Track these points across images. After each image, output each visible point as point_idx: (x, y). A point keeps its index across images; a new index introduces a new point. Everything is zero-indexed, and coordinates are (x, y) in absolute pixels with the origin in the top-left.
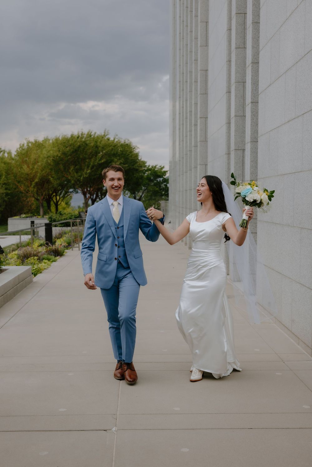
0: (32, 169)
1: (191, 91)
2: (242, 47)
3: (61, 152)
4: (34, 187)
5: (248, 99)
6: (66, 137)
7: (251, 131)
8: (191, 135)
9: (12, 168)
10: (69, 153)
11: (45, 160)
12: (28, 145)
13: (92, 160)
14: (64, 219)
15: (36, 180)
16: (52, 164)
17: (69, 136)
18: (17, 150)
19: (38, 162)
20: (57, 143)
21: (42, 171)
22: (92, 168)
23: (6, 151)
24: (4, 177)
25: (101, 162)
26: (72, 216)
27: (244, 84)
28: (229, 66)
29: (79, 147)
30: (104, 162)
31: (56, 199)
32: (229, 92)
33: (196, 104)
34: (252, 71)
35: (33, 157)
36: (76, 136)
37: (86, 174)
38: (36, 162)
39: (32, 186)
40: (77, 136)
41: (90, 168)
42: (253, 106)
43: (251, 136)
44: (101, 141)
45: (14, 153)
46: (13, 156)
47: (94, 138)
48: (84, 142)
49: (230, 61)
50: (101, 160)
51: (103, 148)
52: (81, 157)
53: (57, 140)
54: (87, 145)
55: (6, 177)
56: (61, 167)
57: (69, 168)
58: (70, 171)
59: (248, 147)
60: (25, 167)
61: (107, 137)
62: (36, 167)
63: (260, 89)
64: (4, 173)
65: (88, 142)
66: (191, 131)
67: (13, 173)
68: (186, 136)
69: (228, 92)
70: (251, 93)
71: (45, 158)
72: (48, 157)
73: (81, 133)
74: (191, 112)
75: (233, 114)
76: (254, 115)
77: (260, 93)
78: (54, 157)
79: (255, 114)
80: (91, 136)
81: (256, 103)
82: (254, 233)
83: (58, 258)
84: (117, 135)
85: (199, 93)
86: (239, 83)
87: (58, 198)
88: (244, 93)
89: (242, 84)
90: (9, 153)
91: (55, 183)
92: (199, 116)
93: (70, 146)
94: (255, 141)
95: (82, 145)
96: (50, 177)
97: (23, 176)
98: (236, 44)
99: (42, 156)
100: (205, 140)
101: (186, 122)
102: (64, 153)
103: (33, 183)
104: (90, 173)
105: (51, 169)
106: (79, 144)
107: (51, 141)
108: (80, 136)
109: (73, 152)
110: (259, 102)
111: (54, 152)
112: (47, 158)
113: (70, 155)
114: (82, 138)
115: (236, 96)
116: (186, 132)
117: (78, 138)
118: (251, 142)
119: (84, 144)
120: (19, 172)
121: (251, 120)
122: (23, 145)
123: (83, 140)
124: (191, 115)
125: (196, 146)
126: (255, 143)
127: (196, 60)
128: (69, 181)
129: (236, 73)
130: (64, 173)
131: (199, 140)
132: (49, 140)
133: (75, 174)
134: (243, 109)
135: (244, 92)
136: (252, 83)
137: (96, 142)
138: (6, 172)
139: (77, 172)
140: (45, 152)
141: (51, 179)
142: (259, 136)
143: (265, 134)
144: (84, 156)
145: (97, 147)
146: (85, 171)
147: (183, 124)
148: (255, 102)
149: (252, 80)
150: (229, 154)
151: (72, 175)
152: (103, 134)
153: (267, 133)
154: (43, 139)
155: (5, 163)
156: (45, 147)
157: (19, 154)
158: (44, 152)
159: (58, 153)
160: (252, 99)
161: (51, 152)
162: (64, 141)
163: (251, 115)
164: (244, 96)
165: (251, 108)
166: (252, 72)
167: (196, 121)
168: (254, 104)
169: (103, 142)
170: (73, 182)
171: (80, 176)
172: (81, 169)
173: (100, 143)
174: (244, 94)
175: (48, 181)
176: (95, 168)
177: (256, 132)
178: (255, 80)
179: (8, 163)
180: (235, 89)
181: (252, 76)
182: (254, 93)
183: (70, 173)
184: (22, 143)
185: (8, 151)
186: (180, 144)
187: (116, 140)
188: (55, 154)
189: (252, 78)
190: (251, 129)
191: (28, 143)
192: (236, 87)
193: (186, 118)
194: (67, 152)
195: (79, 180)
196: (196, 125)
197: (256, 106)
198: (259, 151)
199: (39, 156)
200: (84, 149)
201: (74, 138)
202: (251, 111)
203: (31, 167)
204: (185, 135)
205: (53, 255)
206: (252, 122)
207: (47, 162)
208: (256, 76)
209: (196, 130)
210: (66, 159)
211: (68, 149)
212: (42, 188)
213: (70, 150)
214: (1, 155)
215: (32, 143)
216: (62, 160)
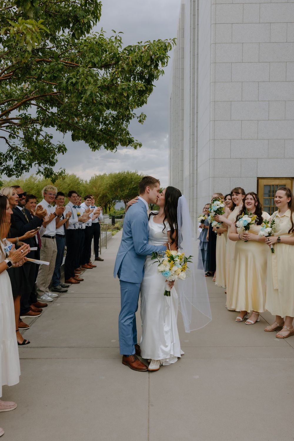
0: (98, 190)
1: (177, 157)
2: (193, 147)
3: (113, 182)
4: (99, 199)
7: (196, 180)
8: (177, 177)
9: (88, 189)
10: (118, 182)
11: (105, 186)
12: (95, 178)
13: (129, 186)
14: (117, 215)
15: (100, 196)
16: (109, 187)
18: (90, 180)
19: (101, 186)
20: (111, 177)
21: (103, 191)
22: (129, 190)
25: (133, 187)
26: (120, 213)
29: (123, 179)
30: (135, 187)
31: (109, 205)
32: (190, 163)
33: (179, 164)
35: (99, 183)
37: (126, 192)
38: (100, 186)
39: (98, 199)
41: (128, 190)
43: (196, 182)
44: (134, 176)
45: (88, 181)
46: (88, 183)
47: (130, 174)
48: (125, 176)
49: (190, 151)
50: (133, 186)
51: (135, 179)
52: (123, 184)
53: (111, 174)
54: (126, 178)
56: (113, 189)
57: (118, 190)
58: (118, 191)
59: (195, 186)
60: (94, 189)
61: (137, 173)
62: (100, 189)
64: (83, 192)
65: (127, 177)
66: (177, 175)
67: (88, 192)
68: (175, 177)
71: (105, 184)
72: (107, 184)
74: (177, 166)
75: (191, 172)
78: (110, 184)
80: (128, 173)
83: (119, 231)
84: (142, 173)
85: (180, 160)
87: (110, 205)
90: (86, 182)
91: (110, 197)
92: (180, 169)
93: (118, 178)
94: (197, 184)
95: (124, 178)
96: (107, 194)
97: (93, 194)
98: (192, 146)
99: (103, 183)
100: (183, 180)
101: (175, 170)
102: (115, 182)
103: (99, 197)
104: (128, 192)
105: (108, 190)
107: (108, 175)
109: (120, 181)
111: (110, 182)
112: (106, 184)
113: (118, 183)
115: (192, 165)
116: (175, 175)
119: (125, 177)
120: (91, 191)
121: (196, 176)
122: (93, 177)
123: (125, 175)
124: (177, 168)
125: (179, 182)
127: (179, 145)
128: (118, 196)
129: (192, 157)
130: (115, 192)
133: (121, 193)
137: (131, 176)
139: (122, 192)
140: (105, 181)
141: (108, 195)
144: (125, 183)
145: (132, 179)
146: (126, 191)
147: (174, 171)
148: (197, 170)
149: (196, 162)
150: (190, 187)
151: (119, 193)
152: (135, 172)
154: (103, 174)
155: (84, 187)
156: (105, 179)
157: (90, 182)
159: (112, 182)
160: (196, 168)
161: (108, 181)
162: (115, 176)
166: (196, 159)
167: (179, 171)
169: (135, 177)
170: (119, 197)
171: (123, 194)
172: (124, 190)
173: (133, 177)
175: (106, 196)
176: (131, 190)
179: (86, 187)
180: (192, 163)
182: (197, 166)
183: (118, 192)
184: (93, 176)
185: (85, 180)
186: (173, 180)
187: (141, 175)
188: (111, 183)
191: (95, 176)
193: (175, 169)
195: (122, 196)
196: (179, 173)
200: (125, 180)
203: (97, 189)
207: (106, 187)
209: (179, 175)
210: (116, 185)
211: (117, 180)
212: (103, 200)
213: (118, 181)
214: (81, 182)
215: (98, 176)
216: (114, 185)
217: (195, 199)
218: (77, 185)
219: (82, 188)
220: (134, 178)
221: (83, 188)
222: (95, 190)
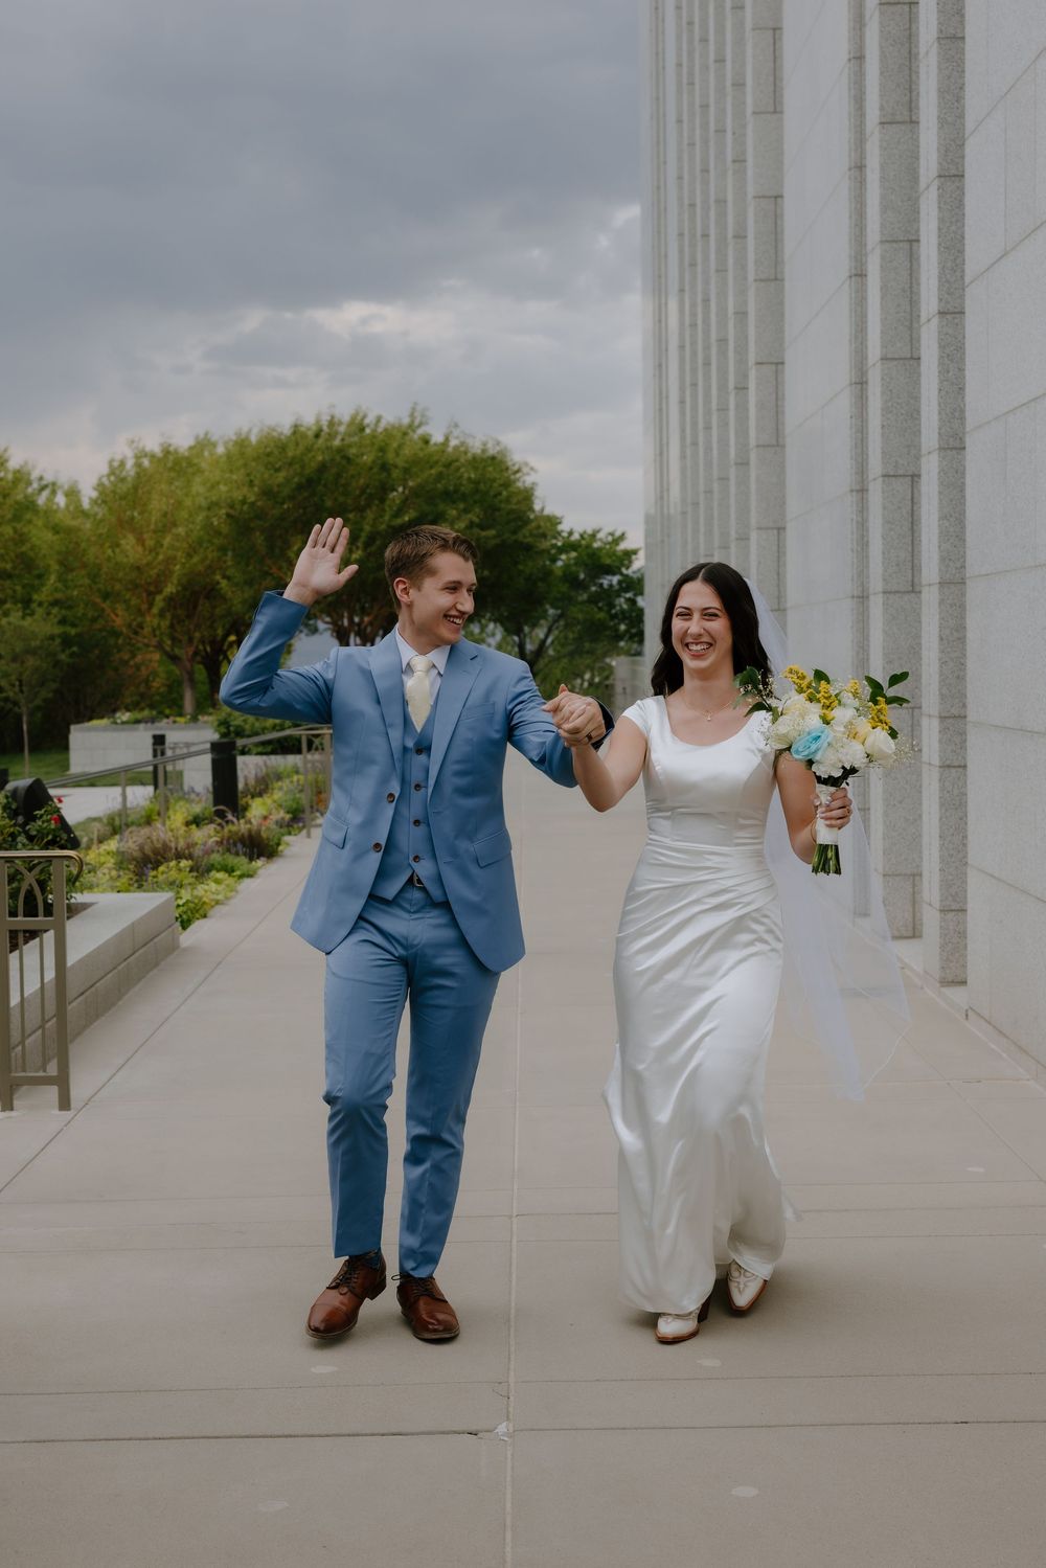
0: (154, 550)
1: (722, 270)
3: (256, 489)
4: (162, 614)
5: (930, 300)
6: (275, 434)
7: (940, 413)
8: (724, 424)
9: (83, 545)
10: (286, 492)
11: (200, 518)
12: (138, 465)
13: (370, 515)
14: (275, 729)
15: (170, 589)
16: (225, 529)
17: (287, 430)
18: (100, 484)
19: (174, 524)
20: (242, 454)
21: (189, 556)
22: (367, 545)
23: (61, 487)
24: (53, 578)
25: (399, 521)
27: (911, 249)
28: (860, 183)
29: (323, 468)
32: (860, 274)
33: (742, 315)
34: (939, 203)
35: (157, 505)
36: (309, 429)
38: (168, 524)
39: (155, 610)
40: (314, 428)
41: (360, 544)
42: (945, 323)
43: (940, 429)
44: (400, 446)
45: (88, 494)
46: (86, 504)
47: (374, 436)
48: (340, 450)
49: (860, 167)
50: (398, 513)
51: (406, 471)
52: (329, 503)
53: (242, 443)
54: (349, 460)
55: (60, 579)
56: (259, 539)
57: (287, 545)
58: (290, 554)
59: (931, 468)
60: (129, 542)
61: (420, 431)
62: (167, 541)
63: (971, 268)
64: (55, 567)
65: (352, 451)
66: (723, 409)
67: (84, 566)
68: (708, 428)
69: (856, 275)
70: (939, 281)
71: (200, 508)
72: (212, 506)
73: (329, 418)
74: (723, 341)
75: (874, 350)
76: (948, 355)
77: (972, 282)
78: (232, 507)
79: (953, 354)
80: (362, 429)
81: (955, 313)
82: (954, 767)
83: (259, 863)
84: (456, 426)
85: (751, 277)
86: (895, 245)
88: (911, 279)
89: (906, 246)
90: (73, 493)
91: (236, 597)
92: (752, 358)
93: (290, 464)
94: (954, 445)
95: (332, 460)
96: (218, 577)
97: (121, 575)
98: (882, 108)
99: (188, 502)
100: (776, 443)
101: (707, 378)
102: (268, 493)
103: (159, 598)
105: (223, 549)
106: (320, 458)
107: (221, 450)
108: (325, 428)
109: (300, 487)
110: (967, 310)
111: (233, 489)
112: (209, 509)
113: (292, 498)
114: (332, 436)
115: (884, 289)
116: (708, 412)
117: (317, 436)
118: (941, 449)
119: (338, 458)
120: (109, 559)
121: (939, 372)
122: (122, 463)
123: (337, 442)
124: (723, 353)
125: (743, 463)
126: (954, 452)
127: (740, 161)
129: (884, 209)
130: (269, 562)
131: (753, 442)
132: (214, 445)
134: (911, 336)
135: (911, 275)
136: (940, 244)
137: (382, 450)
138: (61, 563)
140: (201, 490)
141: (224, 583)
142: (967, 429)
143: (989, 422)
144: (341, 499)
145: (385, 467)
147: (694, 385)
148: (952, 313)
149: (939, 237)
150: (862, 490)
152: (406, 421)
153: (996, 418)
154: (191, 442)
155: (56, 529)
156: (200, 471)
157: (106, 496)
158: (198, 487)
159: (245, 490)
160: (940, 300)
161: (223, 488)
162: (268, 450)
163: (941, 357)
164: (911, 287)
165: (939, 332)
166: (939, 208)
167: (743, 376)
168: (948, 316)
169: (407, 451)
173: (397, 454)
174: (911, 283)
175: (212, 592)
176: (378, 543)
177: (957, 414)
178: (952, 235)
179: (69, 531)
180: (881, 267)
181: (941, 220)
182: (948, 281)
184: (118, 457)
185: (66, 487)
186: (683, 457)
187: (453, 443)
188: (238, 495)
189: (939, 229)
190: (939, 405)
191: (138, 457)
192: (883, 258)
193: (707, 364)
194: (279, 486)
196: (742, 389)
197: (957, 324)
198: (968, 481)
199: (179, 504)
200: (338, 476)
201: (304, 436)
202: (939, 344)
203: (150, 543)
204: (701, 425)
205: (245, 854)
206: (941, 382)
207: (208, 526)
208: (954, 220)
209: (742, 407)
210: (276, 512)
211: (281, 477)
212: (189, 617)
213: (288, 480)
214: (41, 500)
215: (153, 456)
216: (260, 515)
217: (930, 597)
218: (17, 518)
219: (42, 538)
220: (400, 462)
221: (49, 536)
222: (130, 549)
